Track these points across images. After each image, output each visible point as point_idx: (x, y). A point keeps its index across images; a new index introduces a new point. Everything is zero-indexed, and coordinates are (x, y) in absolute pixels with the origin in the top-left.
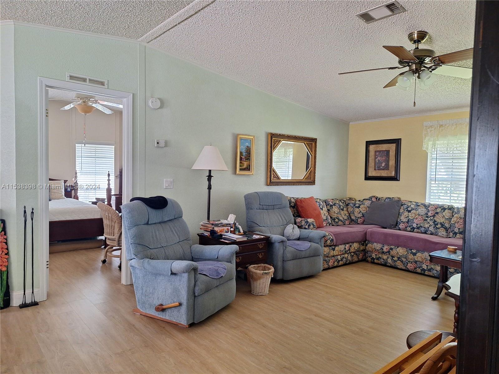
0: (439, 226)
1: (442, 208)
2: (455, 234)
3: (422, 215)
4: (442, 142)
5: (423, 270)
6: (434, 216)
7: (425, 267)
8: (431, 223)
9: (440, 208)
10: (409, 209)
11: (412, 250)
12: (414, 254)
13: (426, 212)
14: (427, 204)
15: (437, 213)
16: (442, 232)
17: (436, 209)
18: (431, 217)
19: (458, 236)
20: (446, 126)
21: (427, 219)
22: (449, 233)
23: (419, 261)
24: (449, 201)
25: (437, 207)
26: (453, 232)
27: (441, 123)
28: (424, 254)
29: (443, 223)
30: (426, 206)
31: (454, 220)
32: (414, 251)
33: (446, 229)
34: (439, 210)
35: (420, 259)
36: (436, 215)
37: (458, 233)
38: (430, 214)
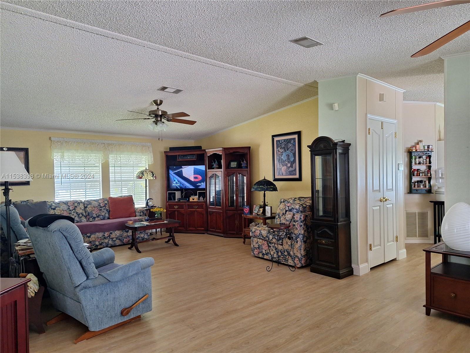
0: (81, 215)
1: (77, 202)
2: (95, 218)
3: (66, 210)
4: (67, 154)
5: (97, 246)
6: (75, 209)
7: (97, 243)
8: (75, 214)
9: (76, 202)
10: (53, 207)
11: (87, 235)
12: (89, 237)
13: (67, 207)
14: (64, 202)
15: (76, 207)
16: (84, 219)
17: (74, 204)
18: (73, 210)
19: (96, 219)
20: (70, 143)
21: (71, 212)
22: (89, 219)
23: (92, 241)
24: (70, 198)
25: (74, 202)
26: (93, 217)
27: (66, 140)
28: (96, 235)
29: (82, 213)
30: (66, 203)
31: (89, 209)
32: (89, 235)
33: (86, 217)
34: (76, 204)
35: (94, 239)
36: (76, 208)
37: (96, 217)
38: (71, 208)
